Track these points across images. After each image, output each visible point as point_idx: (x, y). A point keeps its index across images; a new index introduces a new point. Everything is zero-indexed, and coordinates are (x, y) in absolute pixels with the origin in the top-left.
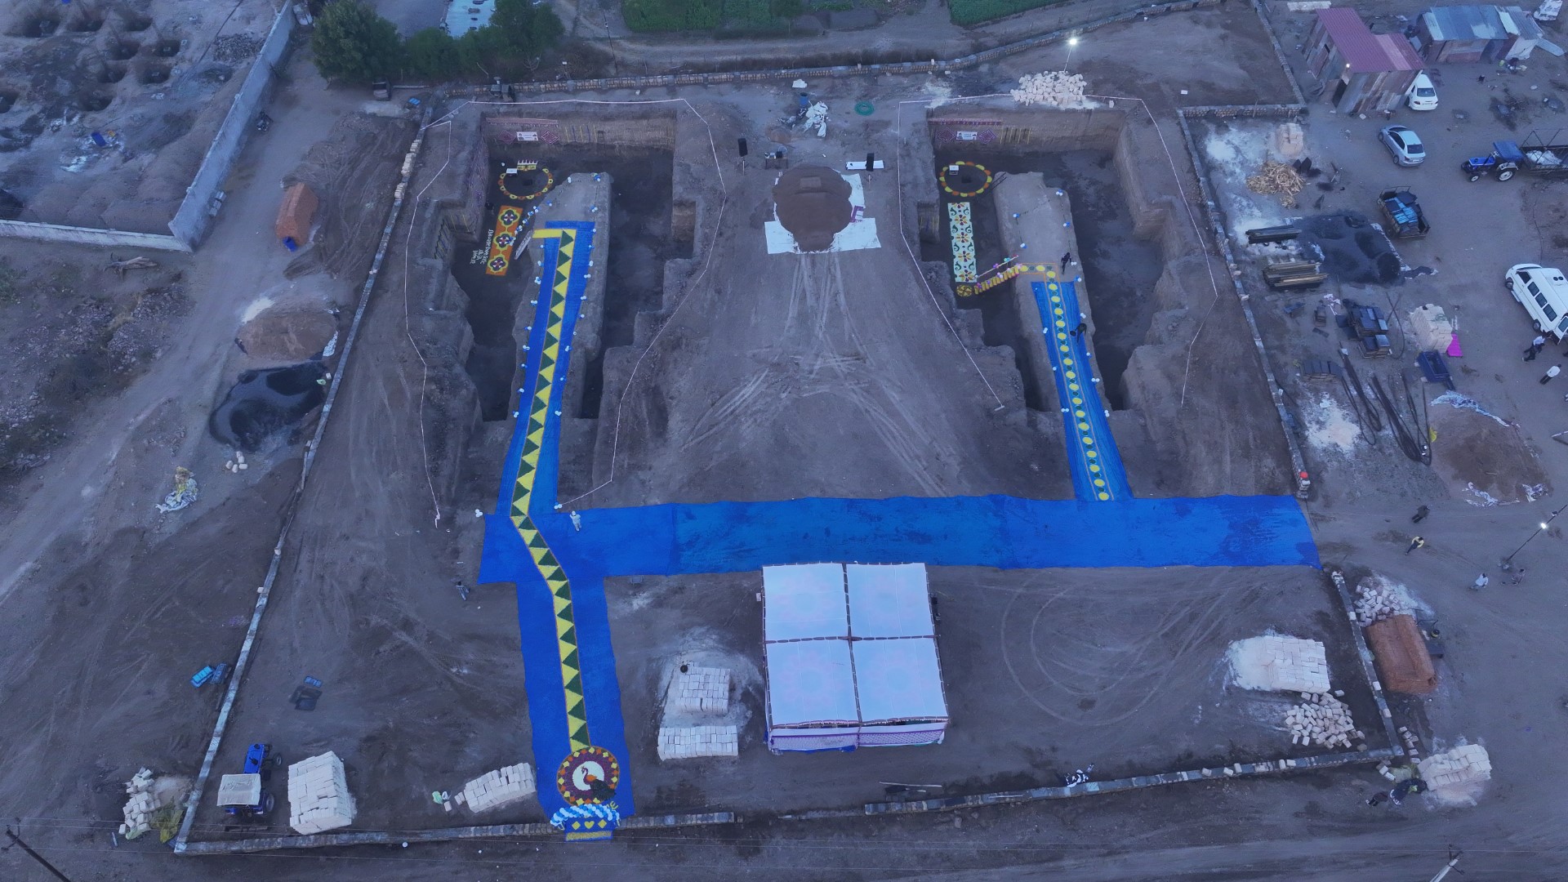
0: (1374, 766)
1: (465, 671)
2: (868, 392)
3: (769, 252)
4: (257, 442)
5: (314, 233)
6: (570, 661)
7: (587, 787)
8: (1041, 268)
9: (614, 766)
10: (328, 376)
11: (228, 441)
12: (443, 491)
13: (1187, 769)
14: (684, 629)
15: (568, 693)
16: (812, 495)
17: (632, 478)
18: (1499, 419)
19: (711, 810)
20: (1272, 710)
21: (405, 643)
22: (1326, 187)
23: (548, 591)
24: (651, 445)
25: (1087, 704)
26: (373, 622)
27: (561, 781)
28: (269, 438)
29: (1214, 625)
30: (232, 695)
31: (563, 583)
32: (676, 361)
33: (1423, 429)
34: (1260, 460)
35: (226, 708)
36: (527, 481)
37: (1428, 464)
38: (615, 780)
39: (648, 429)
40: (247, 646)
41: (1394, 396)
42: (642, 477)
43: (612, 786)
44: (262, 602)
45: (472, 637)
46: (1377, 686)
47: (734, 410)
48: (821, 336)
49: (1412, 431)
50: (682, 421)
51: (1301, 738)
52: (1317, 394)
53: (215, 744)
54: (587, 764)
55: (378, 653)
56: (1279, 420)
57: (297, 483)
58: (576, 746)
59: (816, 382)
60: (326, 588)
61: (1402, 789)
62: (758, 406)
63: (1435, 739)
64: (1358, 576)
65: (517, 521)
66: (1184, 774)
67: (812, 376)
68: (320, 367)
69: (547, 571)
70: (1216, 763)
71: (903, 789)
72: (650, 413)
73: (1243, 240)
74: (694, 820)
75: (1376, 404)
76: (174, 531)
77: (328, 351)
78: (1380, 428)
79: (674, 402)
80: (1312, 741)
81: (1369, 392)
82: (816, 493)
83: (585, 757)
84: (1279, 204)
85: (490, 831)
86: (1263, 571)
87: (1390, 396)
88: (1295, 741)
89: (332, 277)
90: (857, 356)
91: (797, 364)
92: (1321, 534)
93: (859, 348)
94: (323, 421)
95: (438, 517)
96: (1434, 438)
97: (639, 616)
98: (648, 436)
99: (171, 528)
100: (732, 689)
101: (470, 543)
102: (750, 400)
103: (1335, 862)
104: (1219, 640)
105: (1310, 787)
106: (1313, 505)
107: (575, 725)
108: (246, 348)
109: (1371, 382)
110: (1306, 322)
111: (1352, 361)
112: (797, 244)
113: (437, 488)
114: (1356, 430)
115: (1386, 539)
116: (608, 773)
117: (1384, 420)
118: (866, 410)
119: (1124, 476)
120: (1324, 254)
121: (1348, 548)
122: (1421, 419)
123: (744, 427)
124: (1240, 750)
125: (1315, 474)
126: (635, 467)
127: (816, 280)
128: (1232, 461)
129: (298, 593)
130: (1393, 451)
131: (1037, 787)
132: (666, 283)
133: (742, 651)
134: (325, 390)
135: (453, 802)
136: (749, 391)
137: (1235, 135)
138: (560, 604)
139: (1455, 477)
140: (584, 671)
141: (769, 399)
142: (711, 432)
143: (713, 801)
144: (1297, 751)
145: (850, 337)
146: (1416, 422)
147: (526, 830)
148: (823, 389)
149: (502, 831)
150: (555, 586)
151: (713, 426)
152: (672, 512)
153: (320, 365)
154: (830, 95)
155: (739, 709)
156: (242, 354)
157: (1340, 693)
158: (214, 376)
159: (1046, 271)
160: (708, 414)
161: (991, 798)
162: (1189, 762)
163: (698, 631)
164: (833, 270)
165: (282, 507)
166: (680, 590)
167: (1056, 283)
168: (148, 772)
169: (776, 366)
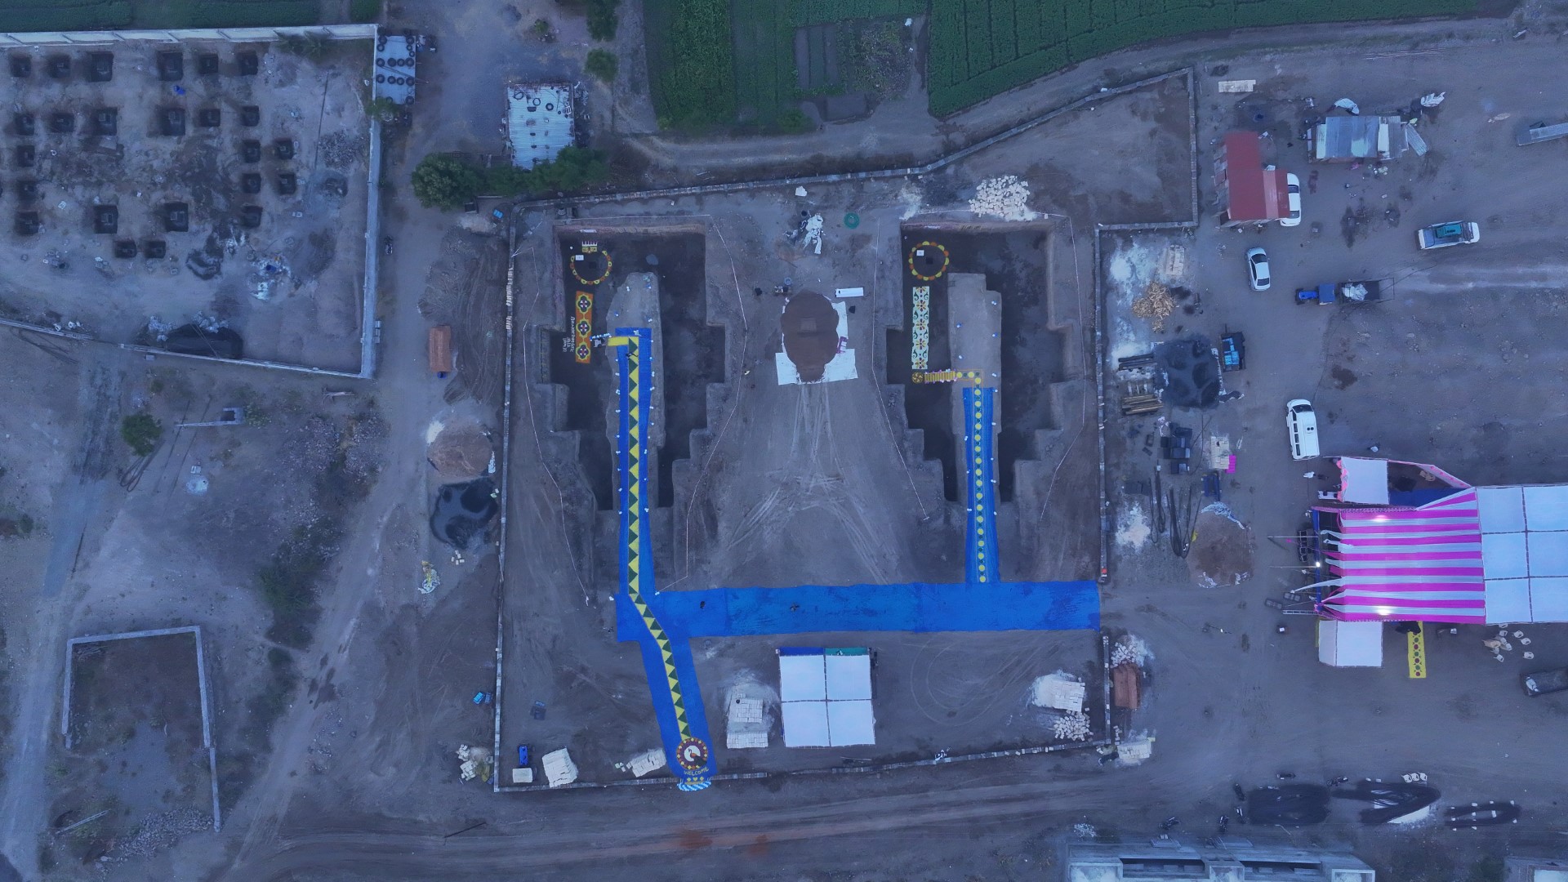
0: (1095, 747)
1: (620, 697)
2: (844, 506)
3: (780, 384)
4: (465, 542)
5: (455, 359)
6: (676, 689)
7: (692, 760)
8: (971, 375)
9: (705, 748)
10: (497, 491)
11: (447, 542)
12: (587, 581)
13: (998, 750)
14: (736, 670)
15: (677, 708)
16: (807, 584)
17: (699, 569)
18: (1240, 524)
19: (756, 771)
20: (1049, 719)
21: (585, 681)
22: (1189, 310)
23: (658, 646)
24: (709, 545)
25: (952, 714)
26: (564, 669)
27: (679, 756)
28: (472, 539)
29: (1029, 668)
30: (498, 711)
31: (666, 641)
32: (719, 481)
33: (1190, 530)
34: (1081, 557)
35: (498, 719)
36: (634, 565)
37: (1184, 558)
38: (706, 755)
39: (705, 532)
40: (499, 683)
41: (1180, 505)
42: (705, 569)
43: (705, 759)
44: (500, 656)
45: (621, 676)
46: (1108, 707)
47: (759, 520)
48: (814, 459)
49: (1182, 532)
50: (727, 527)
51: (1060, 735)
52: (1131, 501)
53: (497, 737)
54: (691, 747)
55: (571, 688)
56: (1100, 528)
57: (498, 576)
58: (684, 737)
59: (810, 498)
60: (534, 647)
61: (1105, 758)
62: (773, 518)
63: (1131, 731)
64: (1118, 636)
65: (634, 597)
66: (995, 754)
67: (808, 493)
68: (488, 483)
69: (656, 633)
70: (1013, 747)
71: (852, 761)
72: (706, 520)
73: (1116, 364)
74: (747, 776)
75: (1166, 511)
76: (434, 605)
77: (492, 470)
78: (1163, 530)
79: (721, 513)
80: (1066, 736)
81: (1165, 502)
82: (809, 583)
83: (689, 743)
84: (1151, 328)
85: (646, 781)
86: (1065, 633)
87: (1177, 506)
88: (1056, 737)
89: (478, 402)
90: (838, 477)
91: (799, 483)
92: (1104, 608)
93: (839, 470)
94: (503, 531)
95: (587, 599)
96: (1194, 538)
97: (710, 663)
98: (706, 537)
99: (431, 604)
100: (764, 706)
101: (609, 615)
102: (768, 512)
103: (1061, 794)
104: (1030, 678)
105: (1059, 757)
106: (1105, 587)
107: (682, 725)
108: (437, 467)
109: (1168, 493)
110: (1140, 441)
111: (1161, 477)
112: (799, 375)
113: (583, 581)
114: (1148, 531)
115: (1142, 610)
116: (702, 752)
117: (1168, 525)
118: (842, 521)
119: (998, 565)
120: (1169, 381)
121: (1118, 616)
122: (1192, 522)
123: (766, 533)
124: (1027, 741)
125: (1111, 567)
126: (700, 561)
127: (812, 409)
128: (1064, 559)
129: (518, 649)
130: (1166, 546)
131: (920, 760)
132: (709, 407)
133: (768, 684)
134: (497, 502)
135: (626, 768)
136: (768, 504)
137: (1136, 252)
138: (666, 655)
139: (1198, 567)
140: (683, 695)
141: (781, 512)
142: (746, 536)
143: (756, 766)
144: (1058, 741)
145: (834, 460)
146: (1188, 526)
147: (664, 780)
148: (815, 504)
149: (652, 781)
150: (662, 643)
151: (747, 532)
152: (726, 593)
153: (489, 480)
154: (826, 204)
155: (768, 717)
156: (435, 471)
157: (1087, 709)
158: (422, 489)
159: (975, 378)
160: (743, 523)
161: (895, 766)
162: (999, 747)
163: (744, 671)
164: (823, 401)
165: (493, 590)
166: (732, 646)
167: (980, 389)
168: (466, 747)
169: (785, 485)
